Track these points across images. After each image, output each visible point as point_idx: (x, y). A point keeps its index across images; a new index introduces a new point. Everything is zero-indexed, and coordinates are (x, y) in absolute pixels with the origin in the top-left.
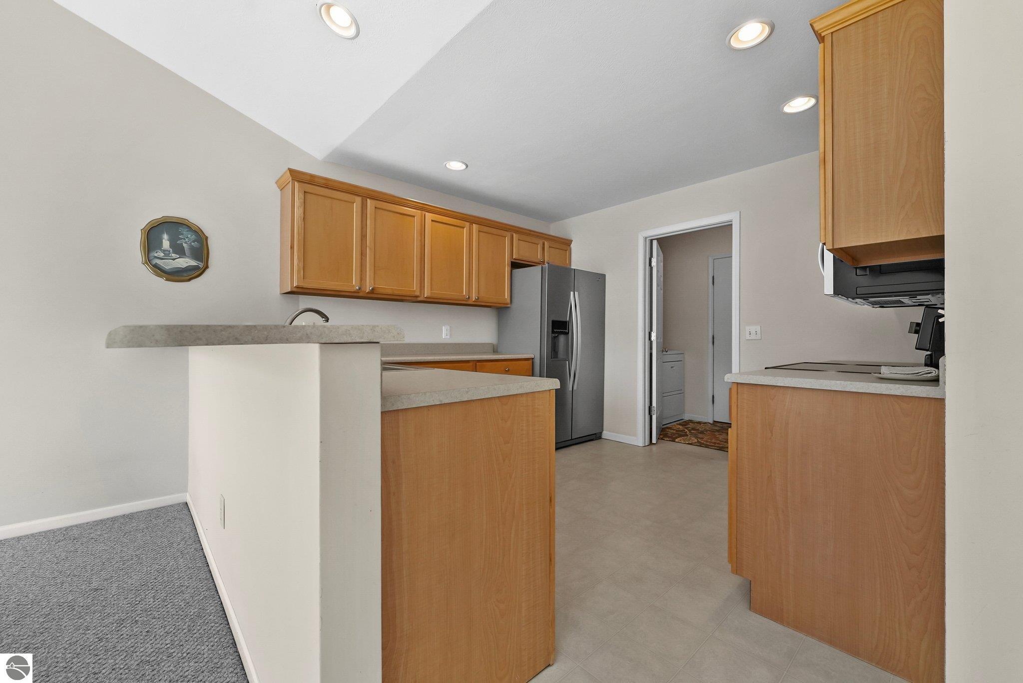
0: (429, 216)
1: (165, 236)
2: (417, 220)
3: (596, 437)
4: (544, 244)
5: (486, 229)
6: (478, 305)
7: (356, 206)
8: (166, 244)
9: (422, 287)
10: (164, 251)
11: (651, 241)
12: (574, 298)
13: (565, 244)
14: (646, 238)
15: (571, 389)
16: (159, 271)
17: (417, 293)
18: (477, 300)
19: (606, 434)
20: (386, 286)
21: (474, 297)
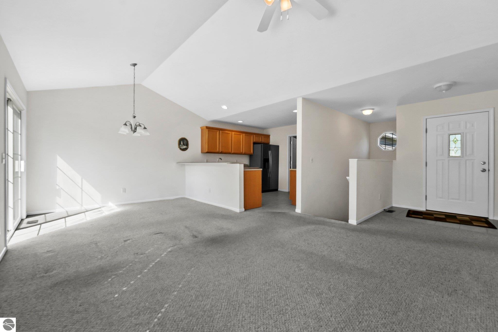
0: (233, 133)
1: (182, 142)
2: (230, 135)
3: (276, 190)
4: (262, 137)
5: (246, 134)
6: (245, 154)
7: (218, 133)
8: (182, 143)
9: (232, 150)
10: (182, 145)
11: (291, 137)
12: (270, 152)
13: (268, 136)
14: (289, 137)
15: (269, 176)
16: (181, 149)
17: (231, 152)
18: (245, 153)
19: (279, 190)
20: (224, 151)
21: (244, 152)
